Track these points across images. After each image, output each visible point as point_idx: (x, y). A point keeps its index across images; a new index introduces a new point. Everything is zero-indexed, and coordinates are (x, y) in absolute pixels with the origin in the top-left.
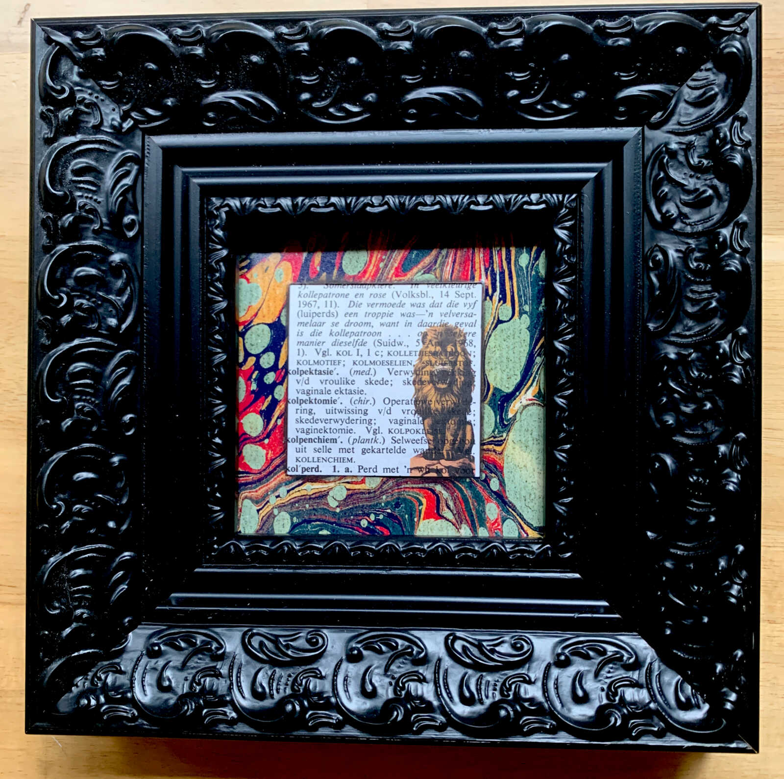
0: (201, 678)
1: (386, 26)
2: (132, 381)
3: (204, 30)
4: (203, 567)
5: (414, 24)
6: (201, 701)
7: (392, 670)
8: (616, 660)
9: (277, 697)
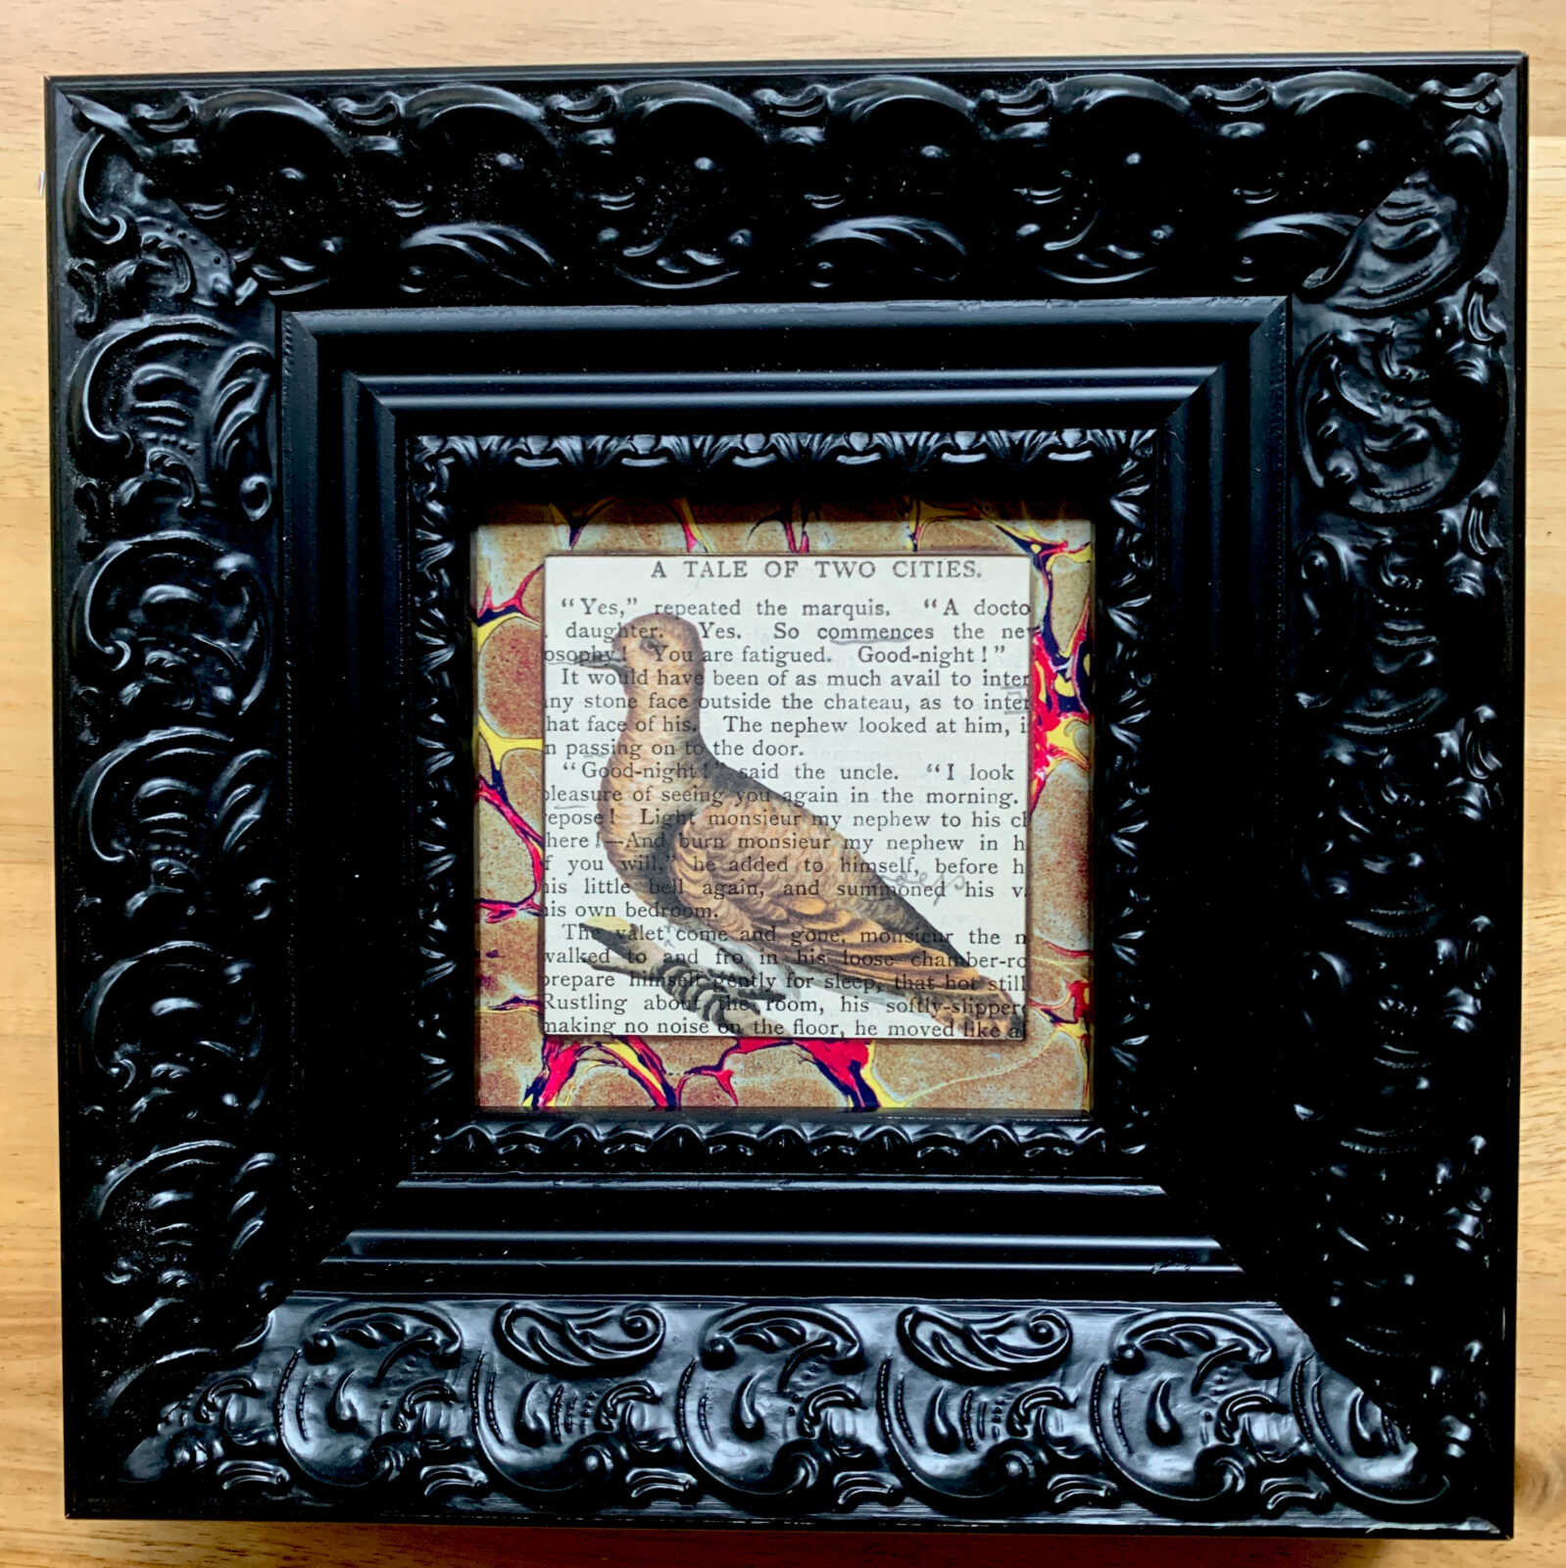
0: (416, 1402)
1: (769, 95)
2: (263, 812)
3: (400, 102)
4: (412, 1179)
5: (830, 92)
6: (416, 1450)
7: (794, 1385)
8: (1235, 1359)
9: (567, 1440)
